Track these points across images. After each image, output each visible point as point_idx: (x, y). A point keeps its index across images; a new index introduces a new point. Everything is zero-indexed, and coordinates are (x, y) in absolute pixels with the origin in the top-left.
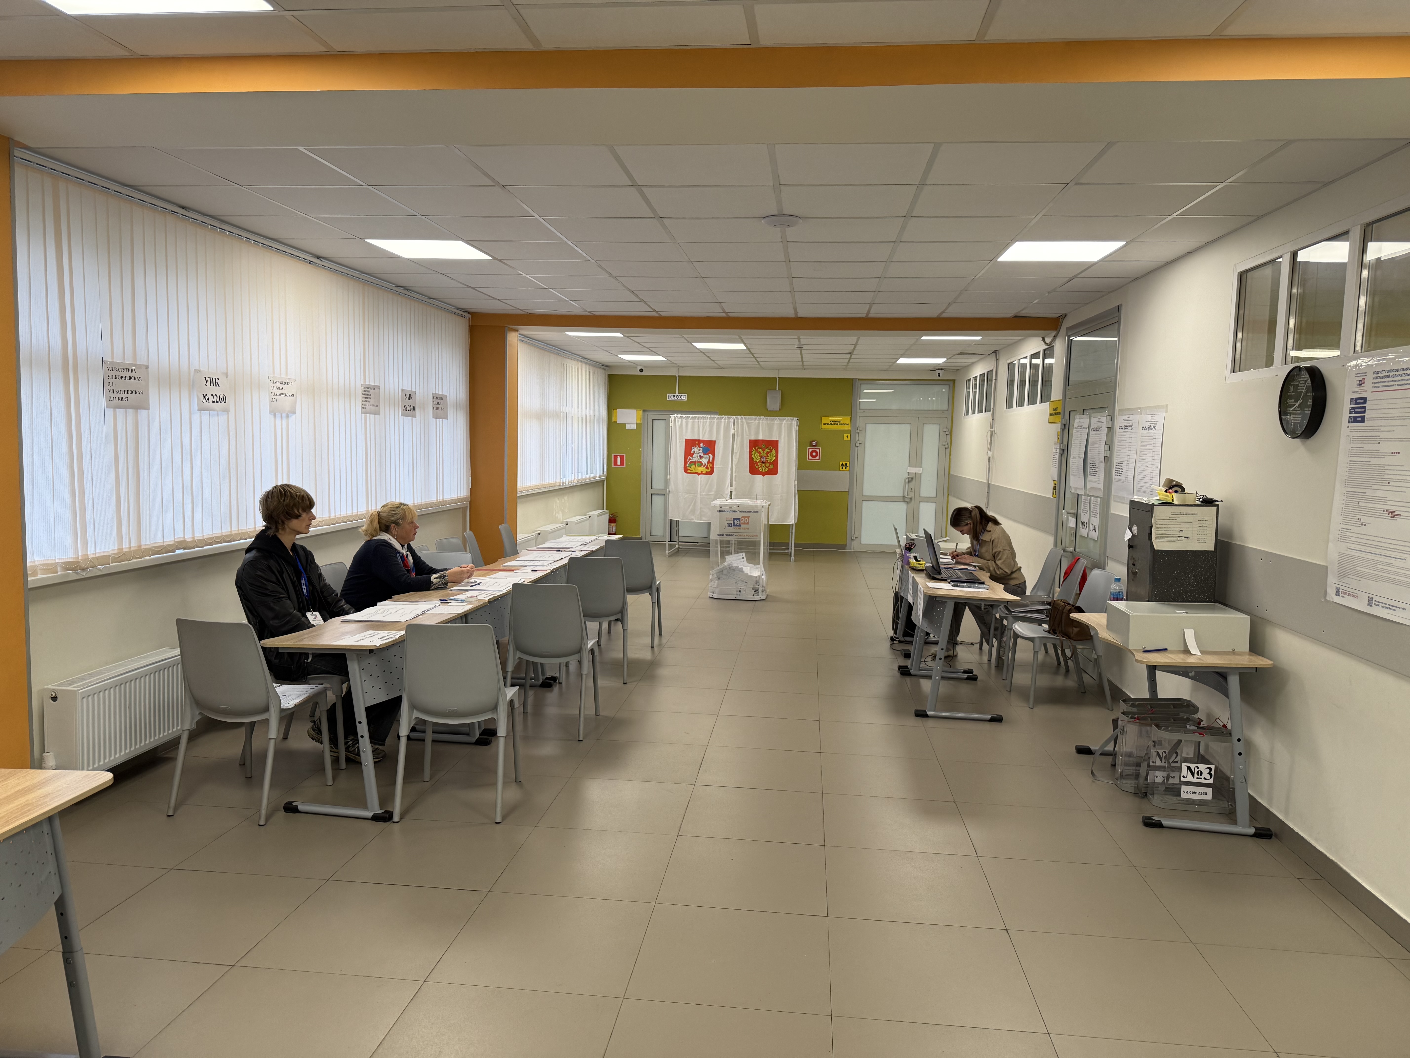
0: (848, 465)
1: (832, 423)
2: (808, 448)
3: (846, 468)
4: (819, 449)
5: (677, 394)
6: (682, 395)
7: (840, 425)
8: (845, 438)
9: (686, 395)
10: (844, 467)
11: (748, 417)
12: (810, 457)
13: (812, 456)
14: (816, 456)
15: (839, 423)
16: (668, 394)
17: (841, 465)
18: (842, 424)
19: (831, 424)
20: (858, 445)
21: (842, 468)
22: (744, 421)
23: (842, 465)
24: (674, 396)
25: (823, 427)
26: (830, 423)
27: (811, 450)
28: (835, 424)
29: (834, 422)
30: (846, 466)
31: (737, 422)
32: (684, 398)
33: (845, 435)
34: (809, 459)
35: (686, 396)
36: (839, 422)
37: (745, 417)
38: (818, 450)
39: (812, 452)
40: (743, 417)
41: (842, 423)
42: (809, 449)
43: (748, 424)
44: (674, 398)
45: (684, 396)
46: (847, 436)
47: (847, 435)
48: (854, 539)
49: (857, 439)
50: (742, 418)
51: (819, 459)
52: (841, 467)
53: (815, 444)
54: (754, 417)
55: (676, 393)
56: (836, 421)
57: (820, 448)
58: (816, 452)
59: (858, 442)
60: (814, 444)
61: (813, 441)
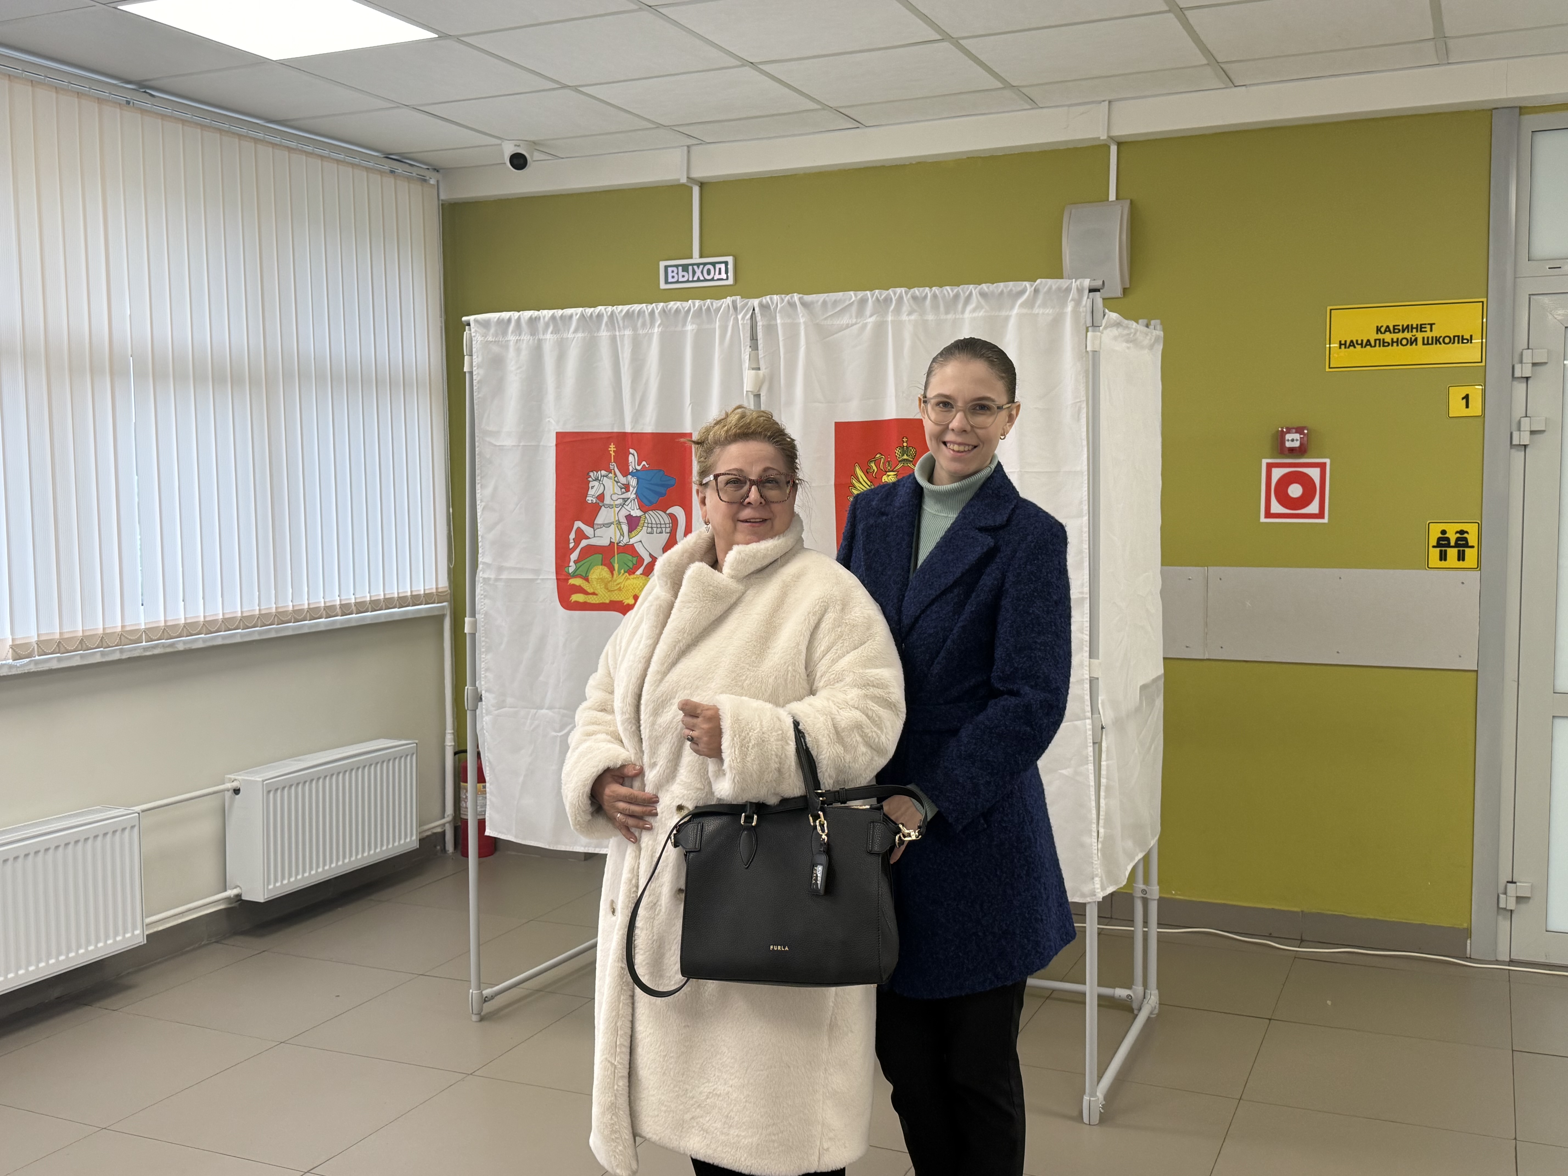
0: (1472, 539)
1: (1388, 337)
2: (1265, 462)
3: (1461, 557)
4: (1322, 466)
5: (696, 259)
6: (714, 264)
7: (1426, 342)
8: (1457, 408)
9: (730, 259)
10: (1452, 553)
11: (822, 297)
12: (1276, 507)
13: (1285, 500)
14: (1305, 500)
15: (1420, 336)
16: (662, 264)
17: (1433, 542)
18: (1437, 340)
19: (1384, 344)
20: (1526, 439)
21: (1443, 557)
22: (802, 318)
23: (1443, 543)
24: (685, 268)
25: (1341, 358)
26: (1373, 336)
27: (1277, 473)
28: (1398, 342)
29: (1395, 329)
30: (1462, 543)
31: (771, 329)
32: (724, 276)
33: (1456, 394)
34: (1268, 515)
35: (730, 266)
36: (1421, 328)
37: (808, 298)
38: (1314, 473)
39: (1285, 481)
40: (796, 297)
41: (1436, 333)
42: (1270, 466)
43: (823, 333)
44: (683, 276)
45: (723, 266)
46: (1466, 397)
47: (1464, 391)
48: (1512, 905)
49: (1519, 411)
50: (792, 305)
51: (1321, 515)
52: (1435, 553)
53: (1297, 444)
54: (852, 296)
55: (692, 258)
56: (1407, 328)
57: (1328, 461)
58: (1306, 481)
59: (1526, 424)
60: (1293, 440)
61: (1289, 431)
